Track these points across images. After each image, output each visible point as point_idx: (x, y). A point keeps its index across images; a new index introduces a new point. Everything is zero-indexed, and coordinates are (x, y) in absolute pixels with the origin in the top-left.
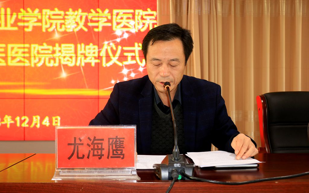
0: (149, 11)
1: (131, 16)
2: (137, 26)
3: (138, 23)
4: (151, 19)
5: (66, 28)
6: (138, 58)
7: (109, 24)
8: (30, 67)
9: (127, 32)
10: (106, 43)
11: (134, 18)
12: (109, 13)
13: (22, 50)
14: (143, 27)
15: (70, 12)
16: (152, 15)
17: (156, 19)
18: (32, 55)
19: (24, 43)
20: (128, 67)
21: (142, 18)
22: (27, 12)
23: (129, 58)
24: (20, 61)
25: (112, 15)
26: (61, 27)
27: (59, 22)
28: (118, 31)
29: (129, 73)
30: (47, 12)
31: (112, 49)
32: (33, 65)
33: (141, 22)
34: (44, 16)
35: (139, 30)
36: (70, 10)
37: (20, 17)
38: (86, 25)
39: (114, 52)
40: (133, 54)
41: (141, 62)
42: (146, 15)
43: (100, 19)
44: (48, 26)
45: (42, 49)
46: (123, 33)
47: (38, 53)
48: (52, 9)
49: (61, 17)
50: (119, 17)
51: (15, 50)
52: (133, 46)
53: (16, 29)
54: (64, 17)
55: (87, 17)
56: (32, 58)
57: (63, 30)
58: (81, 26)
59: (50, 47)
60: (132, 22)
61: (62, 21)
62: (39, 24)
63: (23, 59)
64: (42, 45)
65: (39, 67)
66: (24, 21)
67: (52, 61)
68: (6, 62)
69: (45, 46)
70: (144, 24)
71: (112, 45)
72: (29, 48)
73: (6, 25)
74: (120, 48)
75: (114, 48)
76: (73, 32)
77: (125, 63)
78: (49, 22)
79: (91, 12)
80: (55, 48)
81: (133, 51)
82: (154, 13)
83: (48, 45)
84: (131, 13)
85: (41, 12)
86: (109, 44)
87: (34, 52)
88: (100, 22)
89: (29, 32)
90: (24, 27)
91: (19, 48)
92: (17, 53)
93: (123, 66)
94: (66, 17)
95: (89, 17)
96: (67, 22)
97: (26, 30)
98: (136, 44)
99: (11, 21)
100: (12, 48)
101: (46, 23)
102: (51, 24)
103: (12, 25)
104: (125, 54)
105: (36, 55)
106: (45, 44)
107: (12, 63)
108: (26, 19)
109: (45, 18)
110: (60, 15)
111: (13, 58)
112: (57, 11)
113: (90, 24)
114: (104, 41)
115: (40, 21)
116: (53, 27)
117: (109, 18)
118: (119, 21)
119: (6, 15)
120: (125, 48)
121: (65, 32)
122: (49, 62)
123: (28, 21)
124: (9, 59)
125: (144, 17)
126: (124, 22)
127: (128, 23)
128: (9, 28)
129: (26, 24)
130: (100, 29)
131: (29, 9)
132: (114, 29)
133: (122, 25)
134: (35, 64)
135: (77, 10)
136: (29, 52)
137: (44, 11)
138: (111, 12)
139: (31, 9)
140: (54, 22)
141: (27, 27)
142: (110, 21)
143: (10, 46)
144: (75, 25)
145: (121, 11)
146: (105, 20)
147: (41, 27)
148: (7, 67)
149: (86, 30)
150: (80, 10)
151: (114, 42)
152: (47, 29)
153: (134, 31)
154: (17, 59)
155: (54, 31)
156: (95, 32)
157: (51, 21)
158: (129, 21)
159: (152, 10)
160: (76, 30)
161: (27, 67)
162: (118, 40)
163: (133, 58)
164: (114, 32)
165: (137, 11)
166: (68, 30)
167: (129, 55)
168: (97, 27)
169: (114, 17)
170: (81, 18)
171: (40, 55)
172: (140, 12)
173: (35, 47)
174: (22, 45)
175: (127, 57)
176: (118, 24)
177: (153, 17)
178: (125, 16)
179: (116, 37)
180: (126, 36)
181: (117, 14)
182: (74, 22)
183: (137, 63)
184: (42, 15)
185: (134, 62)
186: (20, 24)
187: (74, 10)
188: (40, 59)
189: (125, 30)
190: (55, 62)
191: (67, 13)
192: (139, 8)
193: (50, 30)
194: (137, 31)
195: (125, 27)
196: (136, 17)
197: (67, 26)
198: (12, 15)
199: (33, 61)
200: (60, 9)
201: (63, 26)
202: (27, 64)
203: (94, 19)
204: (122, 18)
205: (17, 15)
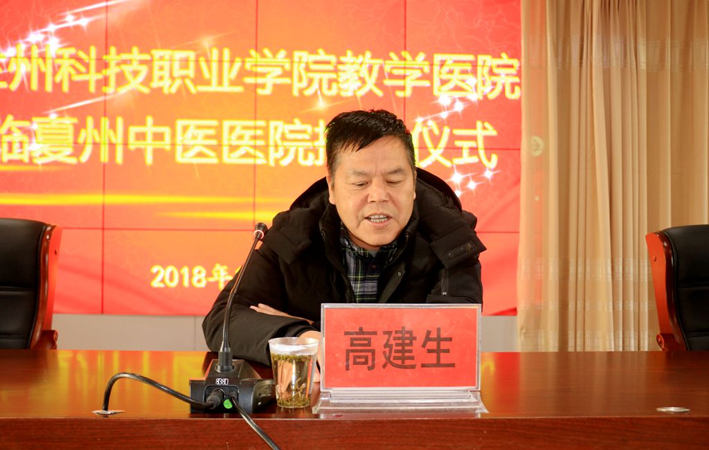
0: (505, 59)
1: (468, 67)
2: (480, 88)
3: (484, 83)
4: (507, 75)
5: (339, 89)
6: (482, 152)
7: (426, 83)
8: (266, 167)
9: (462, 99)
10: (419, 120)
11: (474, 72)
12: (425, 60)
13: (252, 132)
14: (493, 90)
15: (349, 57)
16: (511, 66)
17: (519, 74)
18: (271, 142)
19: (255, 118)
20: (463, 168)
21: (491, 73)
22: (263, 56)
23: (465, 152)
24: (247, 155)
25: (432, 65)
26: (330, 87)
27: (326, 77)
28: (444, 97)
29: (466, 181)
30: (302, 56)
31: (431, 132)
32: (272, 163)
33: (489, 79)
34: (295, 65)
35: (485, 97)
36: (349, 53)
37: (248, 66)
38: (379, 84)
39: (436, 140)
40: (472, 144)
41: (489, 159)
42: (498, 66)
43: (408, 72)
44: (304, 83)
45: (292, 132)
46: (454, 102)
47: (284, 138)
48: (313, 51)
49: (330, 67)
50: (445, 69)
51: (238, 131)
52: (474, 127)
53: (239, 89)
54: (336, 67)
55: (381, 69)
56: (271, 150)
57: (333, 92)
58: (371, 85)
59: (308, 127)
60: (471, 79)
61: (333, 76)
62: (286, 81)
63: (252, 151)
64: (291, 122)
65: (285, 167)
66: (256, 75)
67: (311, 155)
68: (220, 155)
69: (297, 124)
70: (494, 84)
71: (432, 124)
72: (266, 129)
73: (220, 82)
74: (446, 130)
75: (436, 132)
76: (355, 96)
77: (457, 161)
78: (305, 76)
79: (390, 59)
80: (316, 129)
81: (474, 138)
82: (515, 62)
83: (303, 122)
84: (470, 62)
85: (290, 56)
86: (425, 123)
87: (274, 137)
88: (407, 79)
89: (265, 97)
90: (256, 86)
91: (245, 128)
92: (240, 137)
93: (452, 168)
94: (340, 67)
95: (387, 69)
96: (342, 77)
97: (260, 91)
98: (479, 124)
99: (231, 73)
100: (232, 129)
101: (300, 79)
102: (310, 81)
103: (233, 83)
104: (458, 143)
105: (280, 143)
106: (297, 121)
107: (230, 159)
108: (259, 70)
109: (298, 69)
110: (328, 63)
111: (233, 148)
112: (322, 55)
113: (388, 82)
114: (414, 117)
115: (288, 74)
116: (315, 86)
117: (427, 70)
118: (445, 77)
119: (220, 61)
120: (457, 132)
121: (338, 97)
122: (306, 157)
123: (263, 75)
124: (225, 149)
125: (496, 70)
126: (455, 79)
127: (464, 81)
128: (226, 88)
129: (260, 80)
130: (408, 93)
131: (266, 51)
132: (436, 92)
133: (451, 85)
134: (277, 161)
135: (363, 54)
136: (266, 137)
137: (297, 54)
138: (429, 59)
139: (271, 50)
140: (316, 76)
141: (263, 86)
142: (428, 77)
143: (227, 124)
144: (359, 83)
145: (449, 58)
146: (418, 73)
147: (289, 88)
148: (221, 166)
149: (379, 93)
150: (368, 54)
151: (435, 119)
152: (301, 91)
153: (474, 97)
154: (241, 151)
155: (315, 95)
156: (397, 99)
157: (311, 75)
158: (464, 77)
159: (511, 56)
160: (360, 93)
161: (262, 166)
162: (444, 115)
163: (473, 151)
164: (436, 98)
165: (481, 58)
166: (344, 94)
167: (466, 145)
168: (403, 88)
169: (436, 68)
170: (370, 69)
171: (286, 144)
172: (486, 60)
173: (278, 128)
174: (251, 123)
175: (460, 149)
176: (443, 82)
177: (513, 71)
178: (457, 68)
179: (438, 109)
180: (459, 107)
181: (442, 64)
182: (355, 77)
183: (480, 162)
184: (292, 62)
185: (474, 159)
186: (249, 80)
187: (356, 54)
188: (286, 152)
189: (458, 94)
190: (317, 157)
191: (342, 59)
192: (486, 52)
193: (308, 93)
194: (481, 98)
195: (457, 88)
196: (479, 69)
197: (342, 86)
198: (232, 62)
199: (273, 155)
200: (328, 52)
201: (334, 85)
202: (260, 161)
203: (396, 72)
204: (451, 72)
205: (243, 62)
